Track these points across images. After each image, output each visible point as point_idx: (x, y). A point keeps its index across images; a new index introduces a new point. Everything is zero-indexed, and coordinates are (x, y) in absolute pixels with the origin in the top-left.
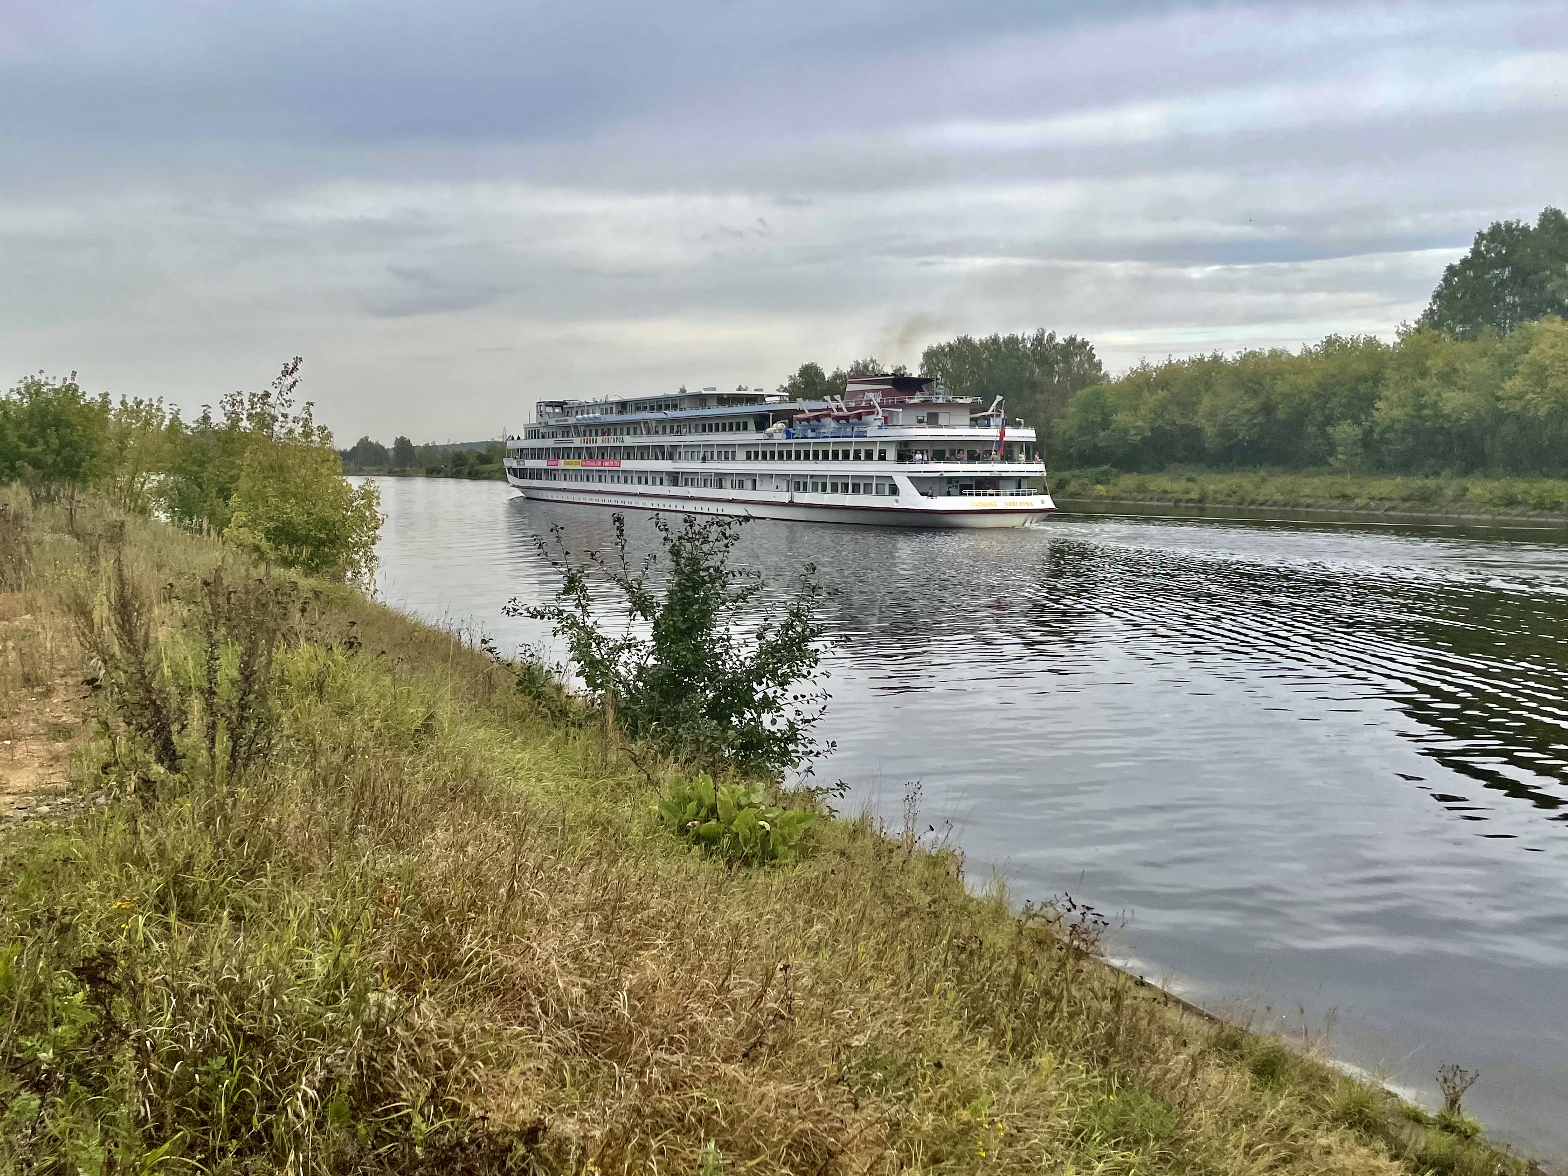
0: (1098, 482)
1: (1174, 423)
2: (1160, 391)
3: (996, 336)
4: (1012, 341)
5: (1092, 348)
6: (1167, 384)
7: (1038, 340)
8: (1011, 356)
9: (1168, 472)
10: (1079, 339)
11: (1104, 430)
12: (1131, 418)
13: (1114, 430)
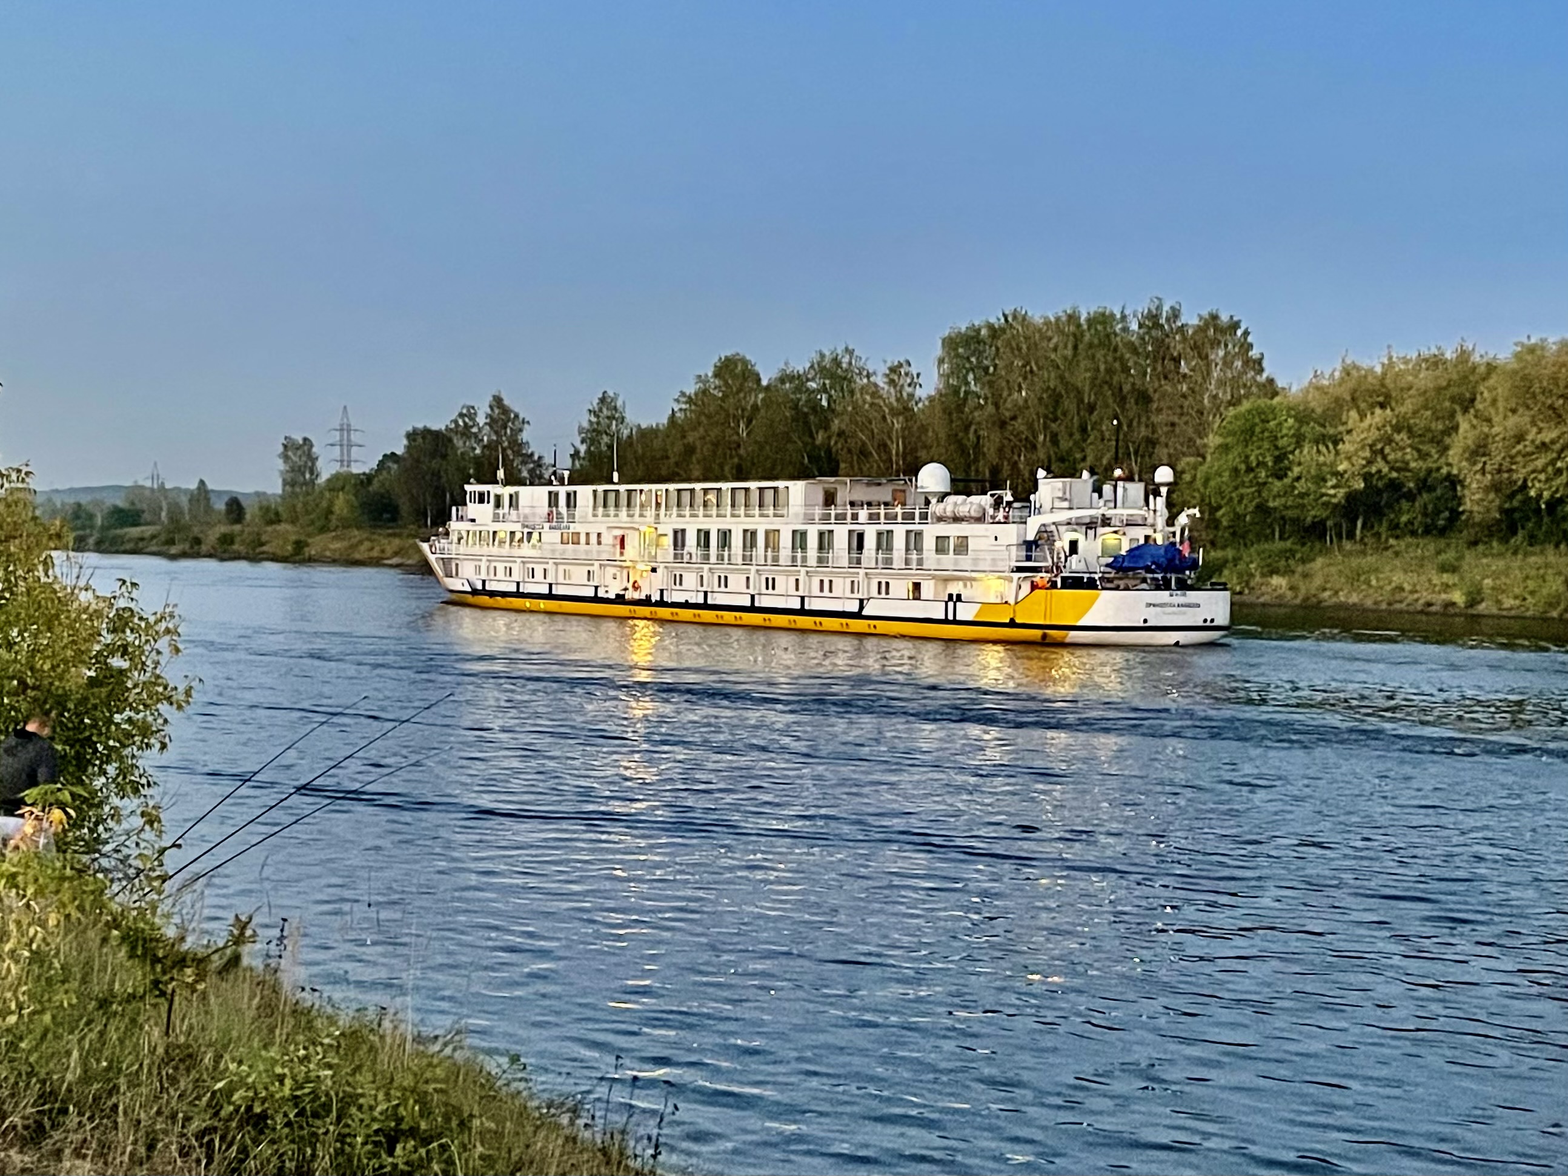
0: (1274, 572)
3: (1075, 309)
4: (1102, 320)
5: (1246, 333)
7: (1152, 320)
10: (1224, 318)
11: (1280, 478)
12: (1326, 457)
13: (1298, 479)
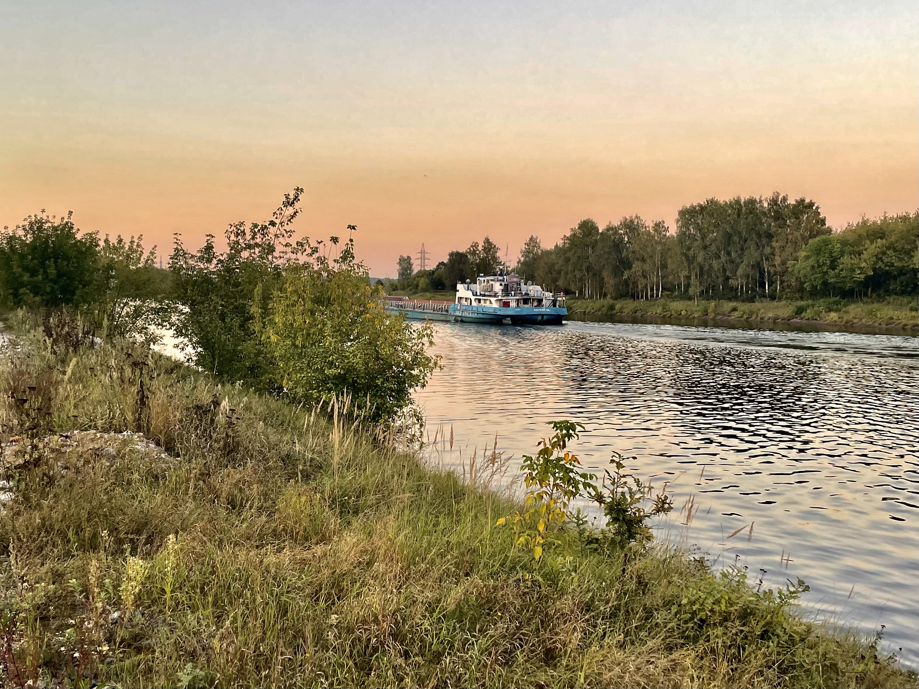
0: (830, 310)
1: (892, 265)
2: (879, 240)
3: (739, 197)
4: (751, 202)
5: (817, 208)
6: (884, 234)
7: (774, 202)
8: (751, 213)
9: (889, 303)
10: (807, 201)
11: (833, 269)
12: (855, 261)
13: (842, 270)
